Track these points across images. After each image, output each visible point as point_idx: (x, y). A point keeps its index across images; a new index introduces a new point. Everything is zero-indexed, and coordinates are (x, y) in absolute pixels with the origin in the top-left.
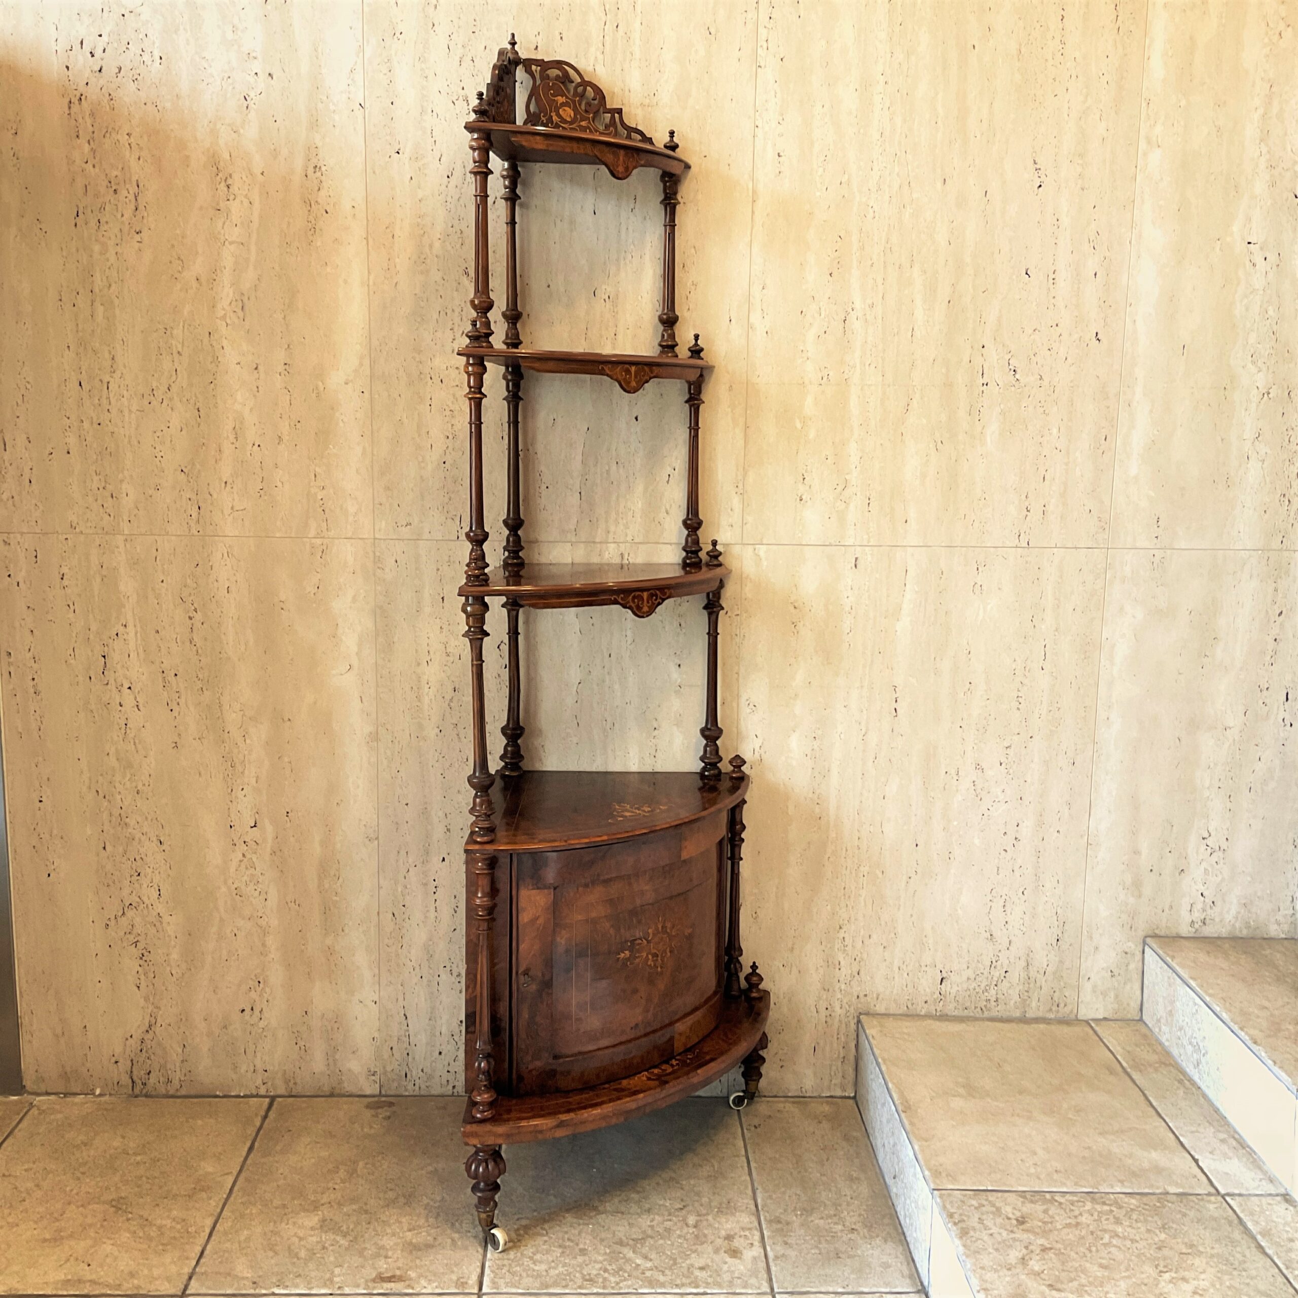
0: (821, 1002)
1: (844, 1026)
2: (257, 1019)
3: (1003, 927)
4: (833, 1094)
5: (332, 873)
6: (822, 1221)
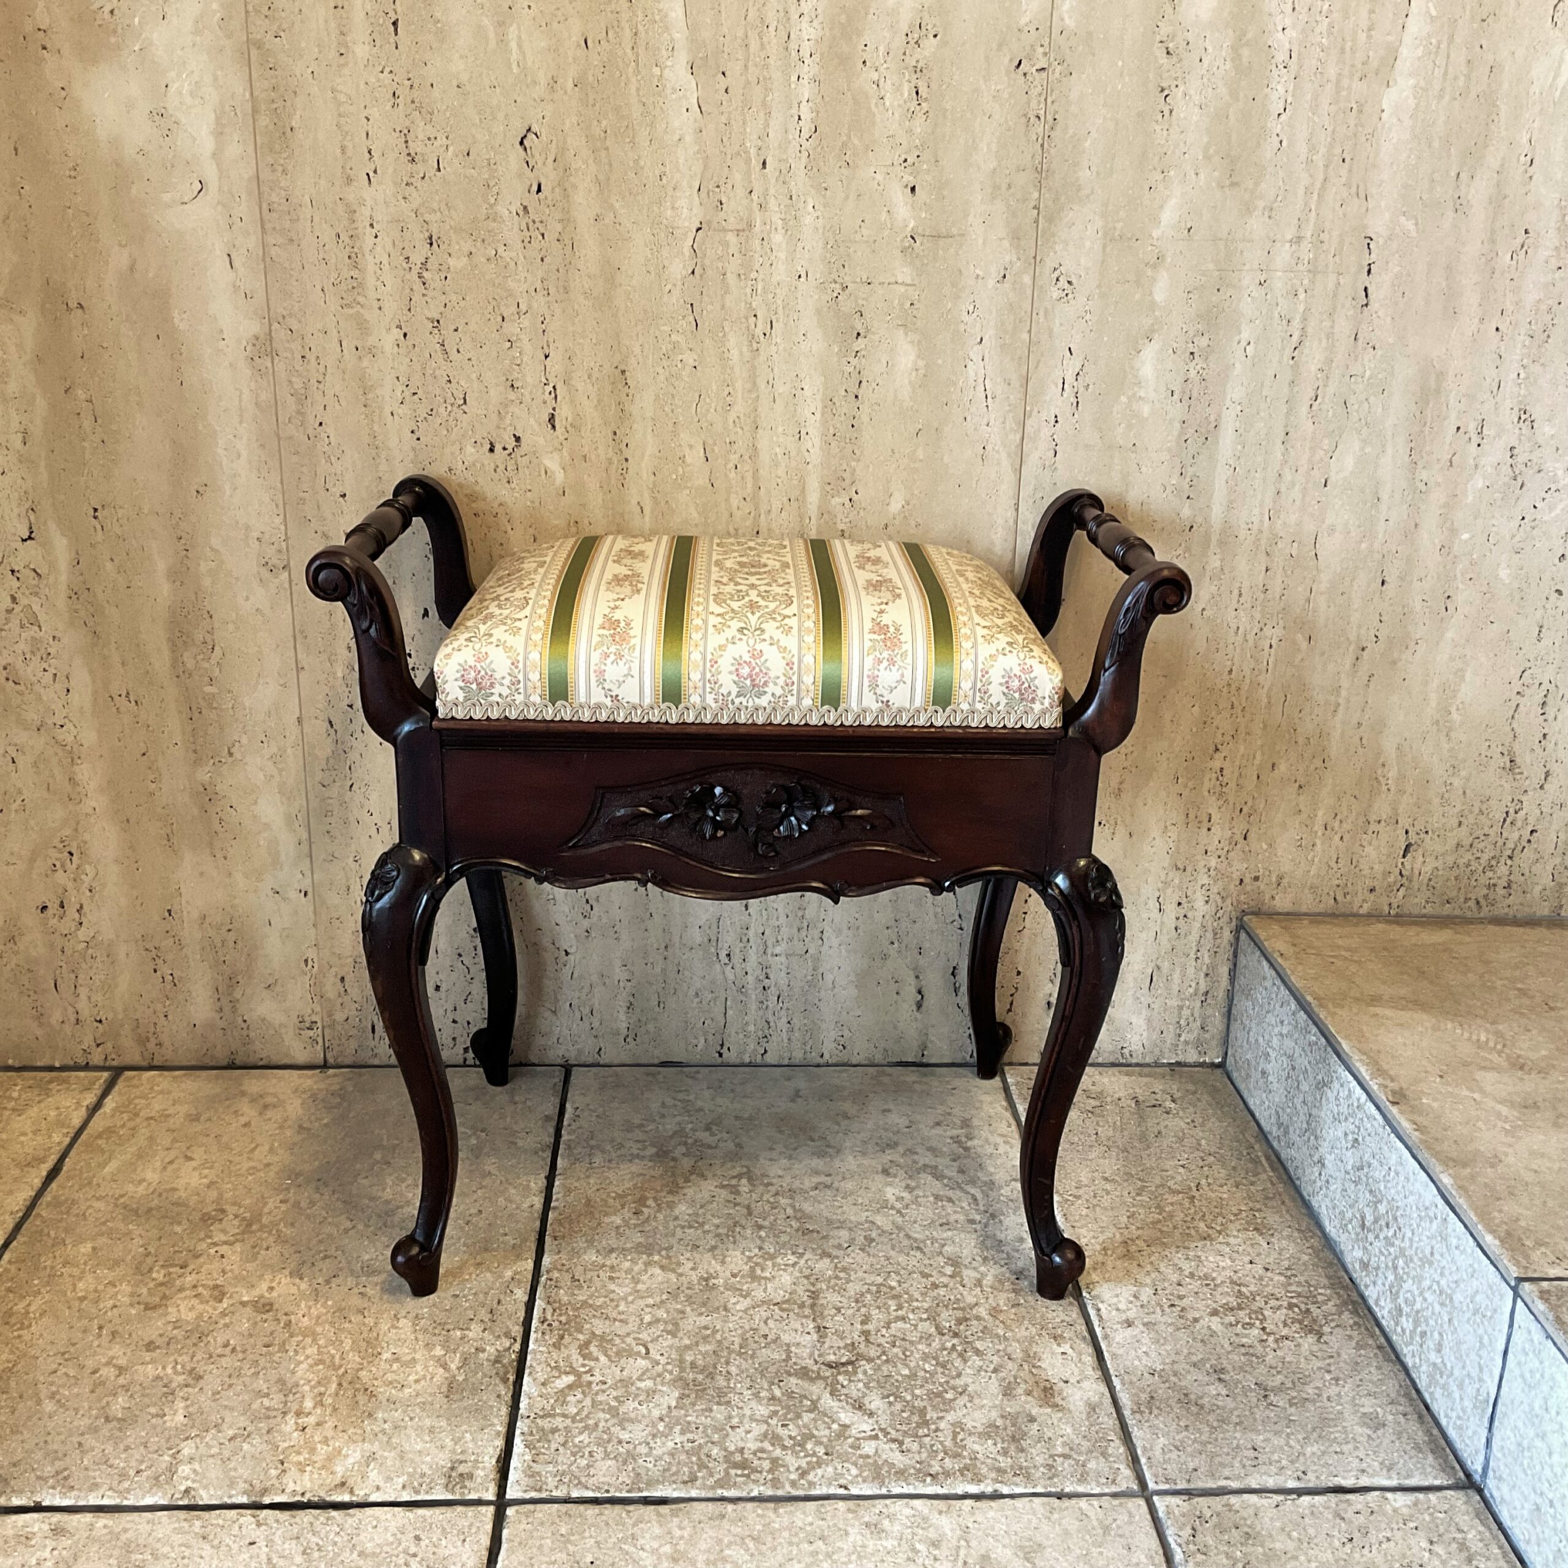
0: (1169, 891)
1: (1209, 935)
2: (73, 925)
3: (1536, 747)
4: (1181, 1058)
5: (199, 636)
6: (1215, 1323)
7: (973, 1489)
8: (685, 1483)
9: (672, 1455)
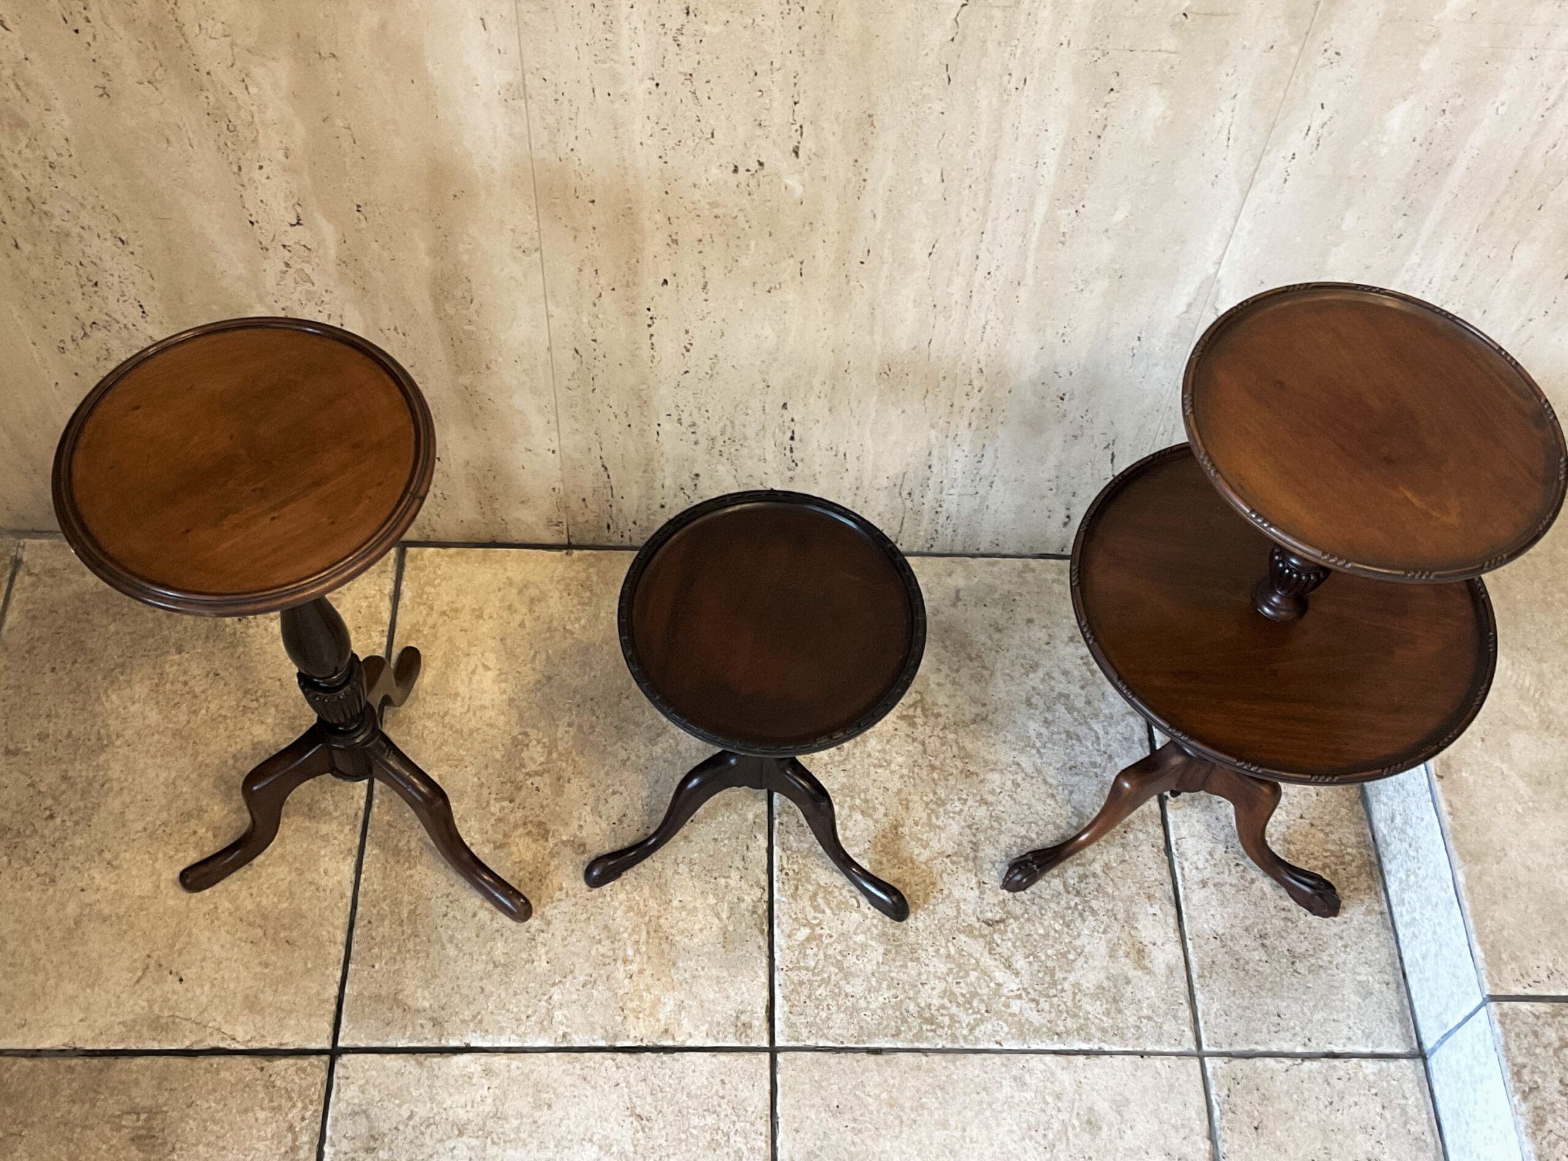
7: (1085, 1047)
8: (893, 1036)
9: (883, 1009)
